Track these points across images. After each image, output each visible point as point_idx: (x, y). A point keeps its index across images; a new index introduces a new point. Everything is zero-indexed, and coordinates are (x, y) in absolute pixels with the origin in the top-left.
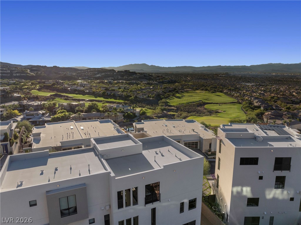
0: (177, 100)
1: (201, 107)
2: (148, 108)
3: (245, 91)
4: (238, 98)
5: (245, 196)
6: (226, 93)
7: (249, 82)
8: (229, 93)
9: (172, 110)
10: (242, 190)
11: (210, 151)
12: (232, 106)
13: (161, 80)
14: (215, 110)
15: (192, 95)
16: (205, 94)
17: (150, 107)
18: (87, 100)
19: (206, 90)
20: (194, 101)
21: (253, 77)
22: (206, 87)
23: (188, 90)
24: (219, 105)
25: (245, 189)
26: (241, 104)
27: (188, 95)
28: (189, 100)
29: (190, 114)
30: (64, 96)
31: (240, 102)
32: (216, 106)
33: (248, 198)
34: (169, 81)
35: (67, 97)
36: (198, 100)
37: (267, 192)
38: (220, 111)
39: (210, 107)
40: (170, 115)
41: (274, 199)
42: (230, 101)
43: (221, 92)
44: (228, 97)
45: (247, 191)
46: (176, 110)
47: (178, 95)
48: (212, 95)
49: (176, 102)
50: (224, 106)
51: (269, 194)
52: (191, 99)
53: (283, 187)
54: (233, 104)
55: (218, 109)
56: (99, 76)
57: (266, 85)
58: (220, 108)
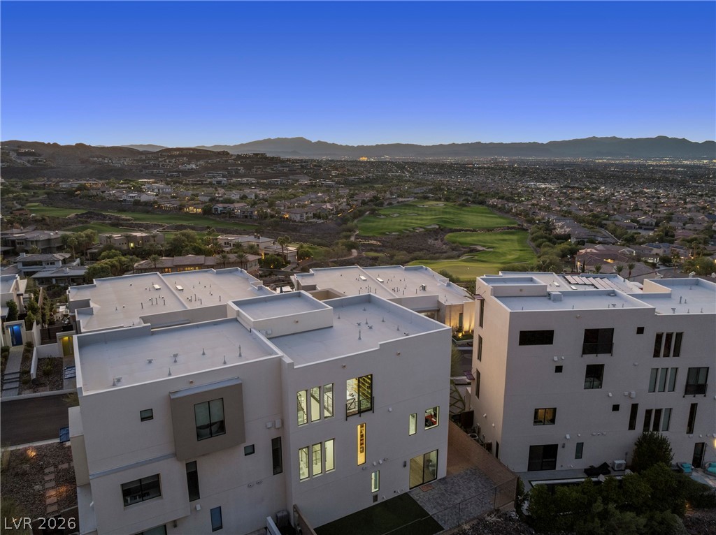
1: (436, 240)
2: (315, 244)
4: (521, 217)
5: (530, 406)
7: (544, 180)
9: (371, 248)
11: (460, 330)
12: (507, 238)
16: (445, 210)
17: (318, 240)
18: (167, 225)
19: (447, 200)
20: (421, 225)
28: (410, 223)
29: (411, 256)
30: (111, 218)
32: (471, 236)
33: (536, 410)
35: (118, 219)
38: (479, 248)
40: (368, 258)
42: (502, 224)
43: (482, 203)
46: (381, 247)
48: (461, 212)
49: (380, 229)
50: (489, 237)
52: (414, 221)
53: (599, 386)
54: (510, 231)
55: (476, 243)
56: (192, 169)
57: (582, 187)
58: (480, 241)
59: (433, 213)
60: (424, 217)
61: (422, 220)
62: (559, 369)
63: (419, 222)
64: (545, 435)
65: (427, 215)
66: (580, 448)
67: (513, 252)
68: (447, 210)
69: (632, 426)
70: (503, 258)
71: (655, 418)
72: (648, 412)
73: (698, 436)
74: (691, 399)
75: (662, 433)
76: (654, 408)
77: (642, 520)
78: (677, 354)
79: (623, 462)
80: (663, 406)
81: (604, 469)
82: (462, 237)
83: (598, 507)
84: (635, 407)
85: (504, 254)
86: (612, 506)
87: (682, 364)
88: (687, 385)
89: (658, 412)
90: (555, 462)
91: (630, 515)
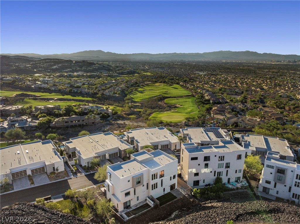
0: (140, 95)
1: (161, 102)
2: (116, 106)
3: (198, 83)
4: (192, 91)
5: (193, 173)
6: (182, 86)
7: (201, 70)
8: (184, 85)
9: (138, 107)
10: (192, 170)
11: (176, 149)
12: (187, 100)
13: (120, 71)
14: (173, 105)
15: (152, 89)
16: (164, 87)
17: (117, 104)
18: (56, 98)
19: (164, 82)
20: (155, 96)
21: (205, 65)
22: (164, 79)
23: (148, 83)
24: (176, 98)
25: (193, 170)
26: (195, 97)
27: (149, 88)
28: (151, 94)
29: (153, 110)
30: (31, 96)
31: (193, 95)
32: (174, 100)
33: (195, 173)
34: (129, 72)
35: (34, 96)
36: (159, 94)
37: (202, 170)
38: (177, 106)
39: (169, 101)
40: (137, 111)
41: (205, 173)
42: (186, 94)
43: (178, 84)
44: (183, 89)
45: (194, 171)
46: (141, 106)
47: (140, 89)
48: (170, 88)
49: (140, 98)
50: (181, 100)
51: (203, 171)
52: (152, 93)
53: (208, 168)
54: (188, 97)
55: (176, 103)
56: (56, 68)
57: (216, 74)
58: (177, 102)
59: (159, 89)
60: (156, 91)
61: (155, 92)
62: (199, 165)
63: (154, 93)
64: (196, 178)
65: (157, 90)
66: (204, 180)
67: (190, 107)
68: (165, 88)
69: (215, 176)
70: (186, 110)
71: (219, 174)
72: (218, 172)
73: (228, 177)
74: (227, 169)
75: (221, 177)
76: (219, 171)
77: (214, 194)
78: (223, 160)
79: (213, 183)
80: (221, 171)
81: (209, 185)
82: (171, 100)
83: (206, 192)
84: (215, 172)
85: (186, 109)
86: (209, 192)
87: (225, 162)
88: (226, 166)
89: (220, 172)
90: (199, 184)
91: (212, 193)
